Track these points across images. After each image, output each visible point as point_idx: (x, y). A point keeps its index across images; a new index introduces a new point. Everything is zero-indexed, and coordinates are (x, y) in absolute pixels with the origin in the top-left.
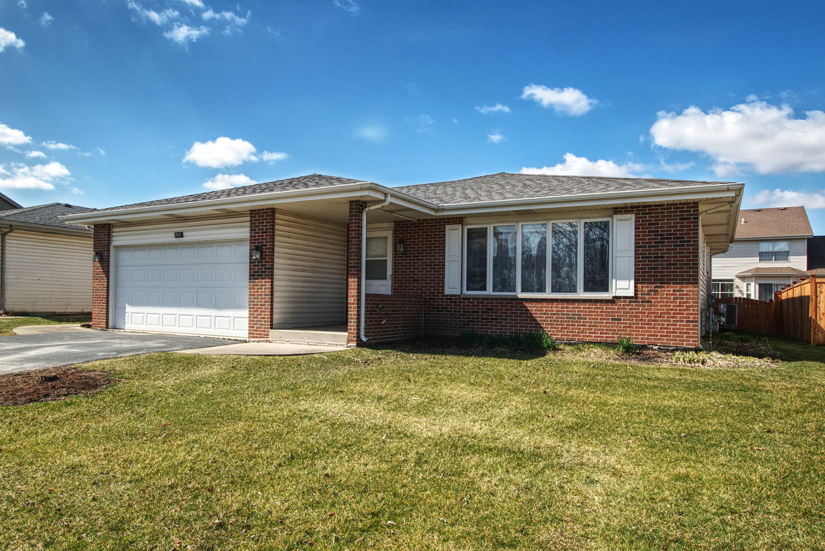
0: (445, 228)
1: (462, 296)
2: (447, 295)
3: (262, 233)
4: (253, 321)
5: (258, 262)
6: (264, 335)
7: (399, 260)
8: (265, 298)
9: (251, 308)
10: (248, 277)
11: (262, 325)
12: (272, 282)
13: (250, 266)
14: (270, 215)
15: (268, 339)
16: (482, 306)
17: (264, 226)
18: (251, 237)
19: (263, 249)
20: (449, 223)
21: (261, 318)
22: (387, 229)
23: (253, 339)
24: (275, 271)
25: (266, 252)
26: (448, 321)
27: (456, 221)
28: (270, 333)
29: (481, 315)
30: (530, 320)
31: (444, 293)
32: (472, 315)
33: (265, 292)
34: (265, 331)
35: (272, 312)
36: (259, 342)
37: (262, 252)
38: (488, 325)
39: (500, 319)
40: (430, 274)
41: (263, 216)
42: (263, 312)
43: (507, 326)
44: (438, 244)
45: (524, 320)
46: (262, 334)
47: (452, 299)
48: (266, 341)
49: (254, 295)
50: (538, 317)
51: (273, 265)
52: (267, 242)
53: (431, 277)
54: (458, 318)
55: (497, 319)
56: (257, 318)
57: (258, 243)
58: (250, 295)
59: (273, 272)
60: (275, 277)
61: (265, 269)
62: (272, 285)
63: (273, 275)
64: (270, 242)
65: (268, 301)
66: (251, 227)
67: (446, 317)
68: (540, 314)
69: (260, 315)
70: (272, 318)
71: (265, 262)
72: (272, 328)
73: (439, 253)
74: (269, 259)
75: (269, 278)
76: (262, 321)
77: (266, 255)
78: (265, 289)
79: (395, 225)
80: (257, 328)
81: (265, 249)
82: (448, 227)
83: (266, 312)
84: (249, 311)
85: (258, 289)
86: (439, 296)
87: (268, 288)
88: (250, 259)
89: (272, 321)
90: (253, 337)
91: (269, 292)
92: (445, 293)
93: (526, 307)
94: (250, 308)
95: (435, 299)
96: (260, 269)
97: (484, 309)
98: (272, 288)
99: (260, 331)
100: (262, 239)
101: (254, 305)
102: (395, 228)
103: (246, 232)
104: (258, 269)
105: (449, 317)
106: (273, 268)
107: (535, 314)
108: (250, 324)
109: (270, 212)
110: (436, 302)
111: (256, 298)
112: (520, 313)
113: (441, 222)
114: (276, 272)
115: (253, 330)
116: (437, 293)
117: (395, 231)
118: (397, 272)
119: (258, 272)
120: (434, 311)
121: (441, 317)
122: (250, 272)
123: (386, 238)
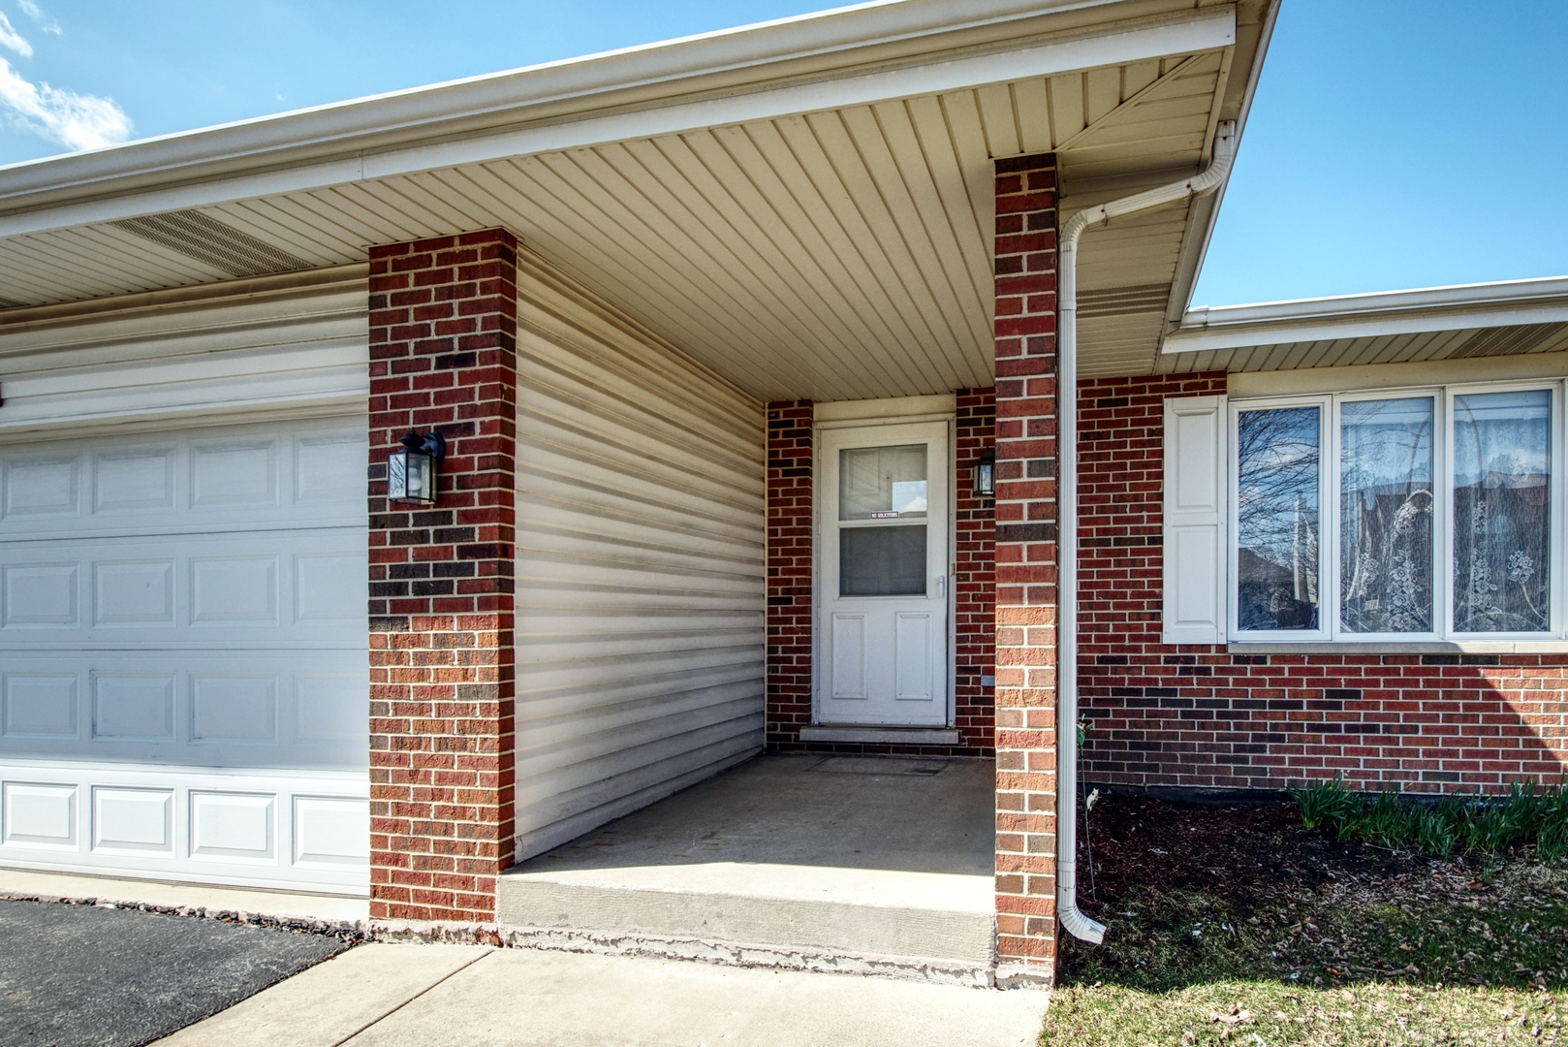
0: (1161, 410)
1: (1231, 650)
2: (1170, 648)
3: (442, 363)
4: (396, 826)
5: (419, 520)
6: (464, 901)
7: (976, 526)
8: (466, 710)
9: (386, 760)
10: (365, 597)
11: (451, 848)
12: (506, 622)
13: (374, 539)
14: (490, 270)
15: (488, 926)
16: (1310, 683)
17: (452, 327)
18: (375, 387)
19: (445, 449)
20: (1173, 391)
21: (440, 812)
22: (925, 416)
23: (398, 924)
24: (518, 563)
25: (468, 464)
26: (1174, 736)
27: (1205, 385)
28: (497, 894)
29: (1309, 716)
30: (1506, 731)
31: (1157, 638)
32: (1273, 716)
33: (465, 675)
34: (466, 883)
35: (507, 778)
36: (434, 936)
37: (441, 465)
38: (1338, 751)
39: (1387, 729)
40: (1101, 574)
41: (447, 275)
42: (457, 779)
43: (1415, 753)
44: (1134, 466)
45: (1482, 731)
46: (448, 899)
47: (1191, 660)
48: (478, 936)
49: (401, 692)
50: (1537, 719)
51: (508, 534)
52: (475, 411)
53: (1107, 585)
54: (1217, 726)
55: (1374, 729)
56: (421, 810)
57: (420, 417)
58: (375, 692)
59: (509, 569)
60: (520, 595)
61: (464, 552)
62: (506, 638)
63: (508, 586)
64: (490, 409)
65: (486, 726)
66: (375, 335)
67: (1167, 725)
68: (1547, 708)
69: (437, 795)
70: (506, 812)
71: (465, 517)
72: (508, 865)
73: (1136, 498)
74: (485, 498)
75: (485, 604)
76: (447, 830)
77: (463, 483)
78: (465, 658)
79: (959, 402)
80: (423, 862)
81: (464, 447)
82: (1172, 407)
83: (471, 780)
84: (374, 776)
85: (421, 658)
86: (1138, 649)
87: (485, 656)
88: (373, 505)
89: (507, 829)
90: (395, 912)
91: (486, 674)
92: (1166, 639)
93: (1486, 684)
94: (376, 759)
95: (1123, 660)
96: (434, 554)
97: (1318, 694)
98: (506, 656)
99: (440, 881)
100: (440, 398)
101: (400, 743)
102: (959, 413)
103: (349, 369)
104: (418, 555)
105: (1182, 725)
106: (507, 551)
107: (1524, 707)
108: (377, 841)
109: (486, 253)
110: (1128, 670)
111: (410, 710)
112: (1466, 707)
113: (1142, 390)
114: (524, 568)
115: (396, 876)
116: (1133, 638)
117: (959, 423)
118: (970, 567)
119: (423, 571)
120: (1119, 702)
121: (1148, 724)
122: (375, 572)
123: (922, 449)
